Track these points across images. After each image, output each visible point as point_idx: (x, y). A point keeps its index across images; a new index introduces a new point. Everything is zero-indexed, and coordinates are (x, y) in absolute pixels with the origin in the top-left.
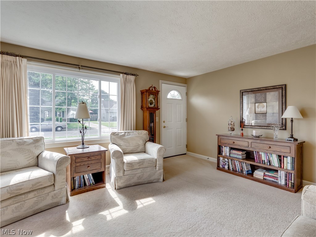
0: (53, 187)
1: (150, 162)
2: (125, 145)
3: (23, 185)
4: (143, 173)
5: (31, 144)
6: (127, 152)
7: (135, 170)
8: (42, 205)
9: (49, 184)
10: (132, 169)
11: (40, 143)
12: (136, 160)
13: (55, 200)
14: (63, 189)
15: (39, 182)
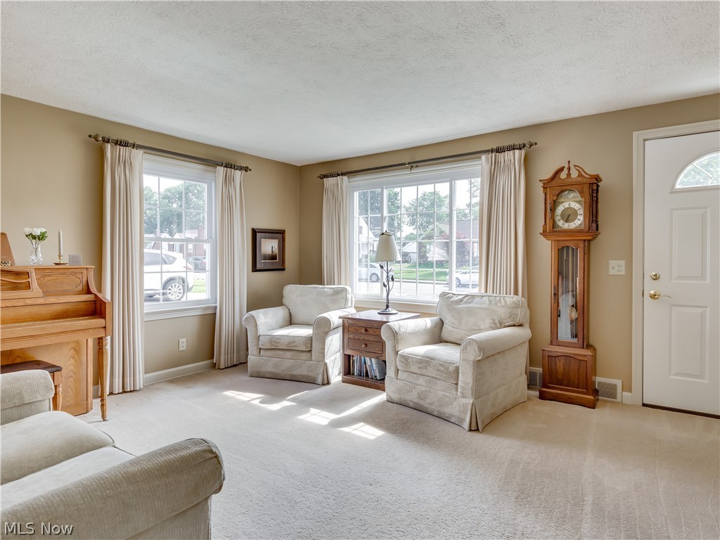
0: (309, 355)
1: (442, 369)
2: (453, 323)
3: (280, 339)
4: (428, 389)
5: (329, 295)
6: (453, 340)
7: (415, 376)
8: (298, 372)
9: (303, 348)
10: (406, 370)
11: (340, 296)
12: (418, 356)
13: (311, 374)
14: (320, 363)
15: (294, 342)
